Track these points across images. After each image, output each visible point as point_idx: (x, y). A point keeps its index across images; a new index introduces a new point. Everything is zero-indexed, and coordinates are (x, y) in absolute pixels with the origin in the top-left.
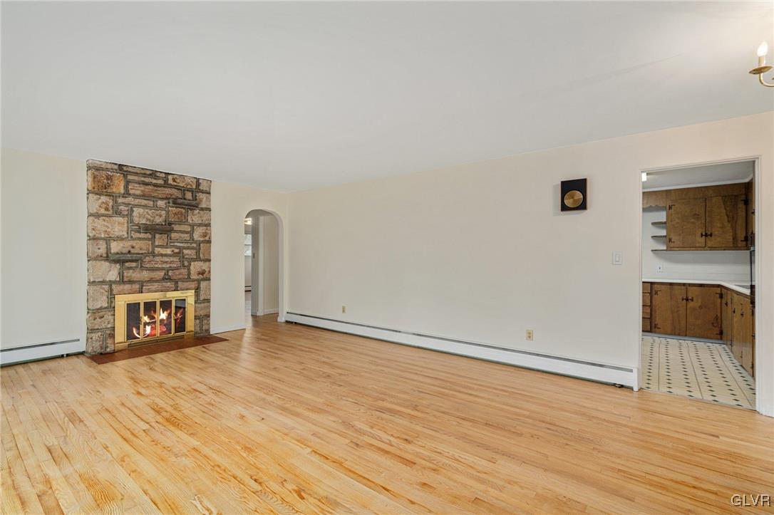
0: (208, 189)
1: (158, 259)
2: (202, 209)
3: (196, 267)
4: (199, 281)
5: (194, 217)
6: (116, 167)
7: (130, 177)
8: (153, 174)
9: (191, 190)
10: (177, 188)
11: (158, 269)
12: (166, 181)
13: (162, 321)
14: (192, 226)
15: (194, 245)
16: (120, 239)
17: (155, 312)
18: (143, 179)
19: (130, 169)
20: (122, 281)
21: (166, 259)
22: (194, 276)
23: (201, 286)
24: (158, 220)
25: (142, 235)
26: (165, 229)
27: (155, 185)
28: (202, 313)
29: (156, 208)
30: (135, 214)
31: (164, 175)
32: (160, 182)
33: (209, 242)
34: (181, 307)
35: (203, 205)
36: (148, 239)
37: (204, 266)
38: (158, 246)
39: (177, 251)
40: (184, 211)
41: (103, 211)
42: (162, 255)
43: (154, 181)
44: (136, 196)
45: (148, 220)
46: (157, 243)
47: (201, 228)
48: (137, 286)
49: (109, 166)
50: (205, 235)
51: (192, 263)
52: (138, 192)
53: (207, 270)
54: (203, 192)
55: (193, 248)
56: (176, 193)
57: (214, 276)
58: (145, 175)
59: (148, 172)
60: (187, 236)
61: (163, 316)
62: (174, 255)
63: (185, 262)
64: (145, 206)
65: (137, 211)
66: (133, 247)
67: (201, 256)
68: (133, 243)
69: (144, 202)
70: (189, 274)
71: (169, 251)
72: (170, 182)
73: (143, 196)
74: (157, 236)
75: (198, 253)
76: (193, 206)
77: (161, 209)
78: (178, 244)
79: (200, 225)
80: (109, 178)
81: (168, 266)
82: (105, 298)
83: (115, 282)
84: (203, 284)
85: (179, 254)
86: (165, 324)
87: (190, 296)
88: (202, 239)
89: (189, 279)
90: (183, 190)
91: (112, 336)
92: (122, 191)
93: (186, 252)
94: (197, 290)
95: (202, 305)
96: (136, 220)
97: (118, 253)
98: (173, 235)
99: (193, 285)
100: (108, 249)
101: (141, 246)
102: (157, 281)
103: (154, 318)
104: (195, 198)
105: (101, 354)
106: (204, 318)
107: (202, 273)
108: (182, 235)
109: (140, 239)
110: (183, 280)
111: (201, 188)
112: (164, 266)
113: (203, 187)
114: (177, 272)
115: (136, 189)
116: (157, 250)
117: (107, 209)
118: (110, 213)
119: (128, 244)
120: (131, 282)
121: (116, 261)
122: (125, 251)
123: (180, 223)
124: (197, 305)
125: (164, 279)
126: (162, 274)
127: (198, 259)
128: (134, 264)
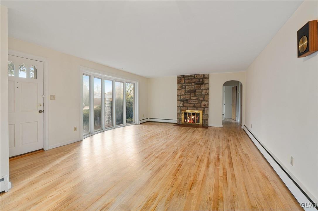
0: (207, 77)
1: (192, 100)
2: (205, 84)
3: (203, 103)
4: (204, 108)
5: (203, 87)
6: (182, 76)
7: (185, 78)
8: (191, 76)
9: (202, 78)
10: (198, 78)
11: (192, 103)
12: (194, 77)
13: (192, 119)
14: (202, 90)
15: (203, 96)
16: (183, 95)
17: (191, 116)
18: (188, 78)
19: (185, 76)
20: (183, 106)
21: (194, 101)
22: (203, 106)
23: (205, 110)
24: (192, 89)
25: (188, 94)
26: (194, 92)
27: (192, 79)
28: (205, 118)
29: (191, 85)
30: (186, 88)
31: (194, 76)
32: (193, 78)
33: (208, 95)
34: (198, 115)
35: (206, 83)
36: (190, 95)
37: (206, 103)
38: (192, 97)
39: (197, 98)
40: (199, 85)
41: (179, 88)
42: (193, 99)
43: (191, 78)
44: (187, 83)
45: (190, 89)
46: (192, 96)
47: (205, 90)
48: (187, 108)
49: (181, 76)
50: (206, 93)
51: (202, 102)
52: (187, 82)
53: (207, 104)
54: (206, 78)
55: (202, 97)
56: (197, 80)
57: (210, 106)
58: (189, 77)
59: (190, 76)
60: (200, 93)
61: (193, 117)
62: (197, 99)
63: (200, 102)
64: (189, 86)
65: (187, 87)
66: (186, 97)
67: (205, 100)
68: (186, 96)
69: (188, 84)
70: (201, 105)
71: (195, 98)
72: (196, 77)
73: (189, 83)
74: (192, 94)
75: (204, 99)
76: (203, 83)
77: (193, 86)
78: (198, 96)
79: (205, 89)
80: (181, 79)
81: (195, 103)
82: (180, 110)
83: (182, 106)
84: (206, 109)
85: (198, 99)
86: (194, 120)
87: (201, 112)
88: (205, 94)
89: (201, 107)
90: (199, 79)
91: (181, 120)
92: (184, 82)
93: (200, 98)
94: (203, 111)
95: (205, 116)
96: (187, 90)
97: (182, 99)
98: (196, 93)
99: (202, 109)
100: (180, 98)
101: (188, 97)
102: (191, 107)
103: (190, 118)
104: (203, 80)
105: (179, 124)
106: (206, 120)
107: (205, 105)
108: (199, 93)
109: (187, 95)
110: (199, 107)
111: (205, 77)
112: (194, 103)
113: (206, 76)
114: (197, 105)
115: (187, 81)
116: (192, 98)
117: (180, 88)
118: (181, 88)
119: (185, 96)
120: (185, 107)
121: (182, 101)
122: (184, 98)
123: (198, 89)
124: (203, 116)
125: (193, 106)
126: (193, 105)
127: (204, 101)
128: (186, 102)
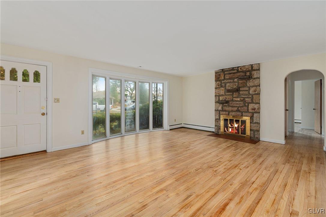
0: (257, 68)
1: (234, 102)
2: (255, 79)
3: (251, 106)
4: (253, 113)
5: (250, 83)
6: (221, 70)
7: (225, 73)
8: (233, 69)
9: (249, 71)
10: (242, 72)
11: (235, 107)
12: (238, 70)
13: (236, 127)
14: (249, 87)
15: (250, 96)
16: (222, 95)
17: (233, 123)
18: (229, 72)
19: (225, 70)
20: (223, 111)
21: (238, 103)
22: (250, 111)
23: (254, 116)
24: (235, 87)
25: (229, 94)
26: (238, 90)
27: (234, 73)
28: (255, 128)
29: (234, 82)
30: (227, 86)
31: (237, 68)
32: (236, 71)
33: (259, 94)
34: (244, 122)
35: (255, 77)
36: (231, 95)
37: (256, 106)
38: (235, 97)
39: (242, 99)
40: (245, 81)
41: (218, 87)
42: (236, 101)
43: (233, 72)
44: (227, 79)
45: (231, 87)
46: (234, 96)
47: (254, 88)
48: (227, 113)
49: (219, 71)
50: (255, 91)
51: (250, 105)
52: (228, 78)
53: (257, 108)
54: (255, 70)
55: (250, 98)
56: (242, 74)
57: (262, 111)
58: (230, 70)
59: (231, 69)
60: (247, 92)
61: (236, 125)
62: (241, 101)
63: (246, 104)
64: (230, 82)
65: (228, 85)
66: (226, 98)
67: (254, 101)
68: (226, 97)
69: (230, 81)
70: (248, 110)
71: (239, 99)
72: (240, 70)
73: (230, 79)
74: (234, 93)
75: (252, 100)
76: (250, 77)
77: (236, 82)
78: (243, 96)
79: (253, 86)
80: (220, 75)
81: (238, 105)
82: (218, 115)
83: (221, 110)
84: (255, 115)
85: (243, 100)
86: (237, 129)
87: (247, 119)
88: (254, 93)
89: (248, 111)
90: (245, 72)
91: (220, 129)
92: (223, 78)
93: (246, 99)
94: (252, 118)
95: (255, 125)
96: (227, 88)
97: (222, 101)
98: (241, 92)
99: (250, 115)
100: (219, 99)
101: (228, 98)
102: (234, 111)
103: (232, 126)
104: (251, 74)
105: (217, 134)
106: (256, 131)
107: (254, 109)
108: (244, 92)
109: (228, 95)
110: (245, 112)
111: (254, 69)
112: (237, 105)
113: (255, 67)
114: (242, 108)
115: (227, 77)
116: (234, 99)
117: (219, 86)
118: (220, 87)
119: (224, 97)
120: (225, 111)
121: (221, 103)
122: (224, 100)
123: (244, 87)
124: (252, 124)
125: (237, 111)
126: (236, 109)
127: (252, 102)
128: (226, 104)
